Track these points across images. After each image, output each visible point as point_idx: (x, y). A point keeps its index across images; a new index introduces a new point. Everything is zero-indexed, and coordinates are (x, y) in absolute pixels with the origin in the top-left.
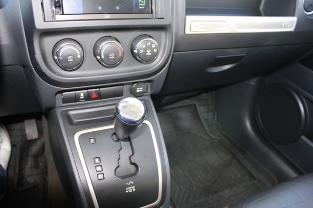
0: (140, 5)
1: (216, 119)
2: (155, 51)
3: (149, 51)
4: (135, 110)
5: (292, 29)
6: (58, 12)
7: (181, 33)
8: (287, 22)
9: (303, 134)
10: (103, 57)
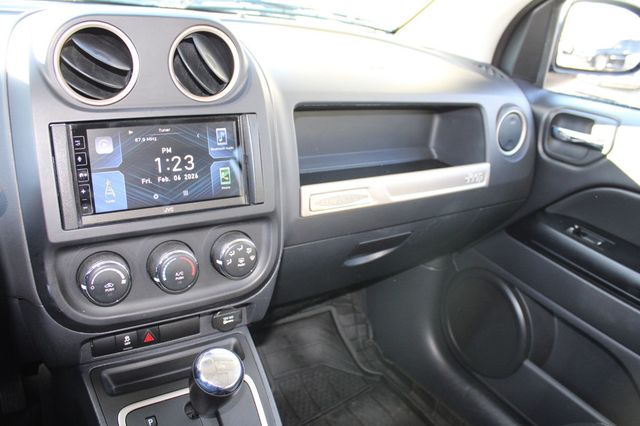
0: (222, 183)
1: (371, 336)
2: (252, 258)
3: (241, 260)
4: (224, 366)
5: (484, 184)
6: (86, 211)
7: (294, 216)
8: (474, 174)
9: (526, 357)
10: (165, 279)
